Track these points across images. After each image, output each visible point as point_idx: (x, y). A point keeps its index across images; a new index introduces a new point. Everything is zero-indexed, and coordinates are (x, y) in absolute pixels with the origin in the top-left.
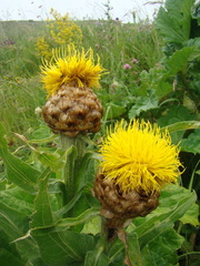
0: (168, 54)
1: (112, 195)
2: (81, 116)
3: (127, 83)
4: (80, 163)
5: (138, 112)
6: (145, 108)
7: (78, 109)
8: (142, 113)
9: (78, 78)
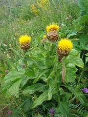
0: (82, 15)
1: (60, 51)
2: (55, 37)
3: (67, 25)
4: (54, 47)
5: (70, 36)
6: (72, 35)
7: (54, 35)
8: (71, 36)
9: (54, 29)
